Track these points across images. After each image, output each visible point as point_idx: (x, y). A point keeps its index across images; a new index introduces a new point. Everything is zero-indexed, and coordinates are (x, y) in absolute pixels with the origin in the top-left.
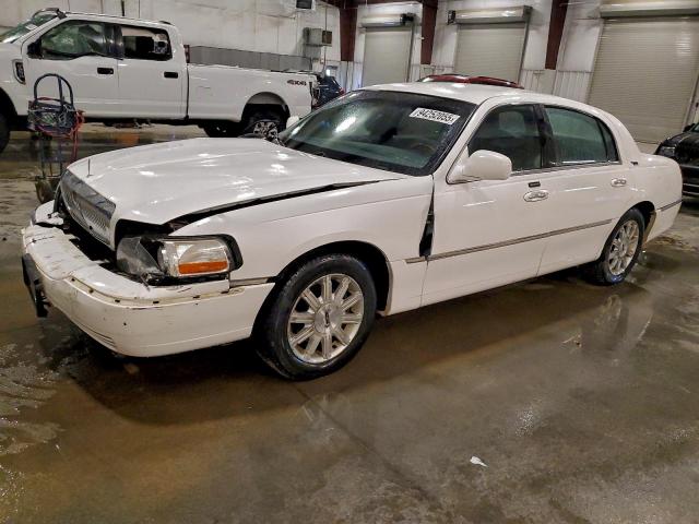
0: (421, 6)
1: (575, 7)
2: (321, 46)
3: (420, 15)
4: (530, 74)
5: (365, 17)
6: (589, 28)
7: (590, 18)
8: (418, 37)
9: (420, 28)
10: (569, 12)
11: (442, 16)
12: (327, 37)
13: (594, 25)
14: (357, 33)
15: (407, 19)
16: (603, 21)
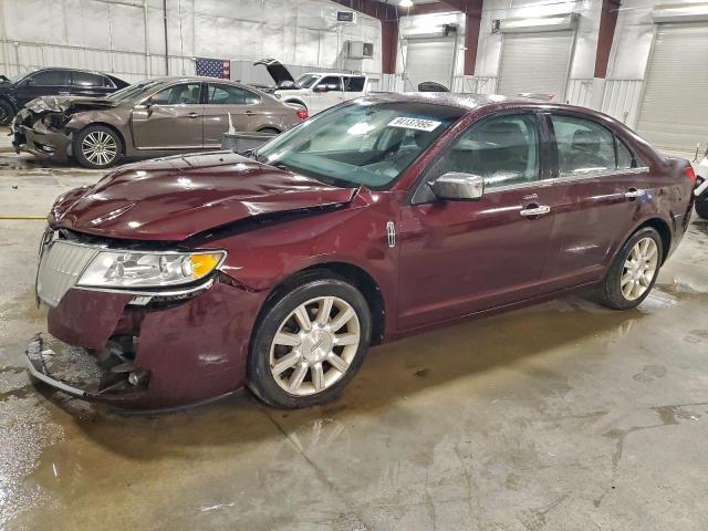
0: (464, 15)
1: (626, 13)
2: (362, 58)
3: (463, 25)
4: (578, 83)
5: (406, 28)
6: (641, 34)
7: (643, 24)
8: (462, 48)
9: (463, 39)
10: (620, 19)
11: (486, 26)
12: (368, 49)
13: (648, 31)
14: (399, 45)
15: (450, 30)
16: (656, 26)
